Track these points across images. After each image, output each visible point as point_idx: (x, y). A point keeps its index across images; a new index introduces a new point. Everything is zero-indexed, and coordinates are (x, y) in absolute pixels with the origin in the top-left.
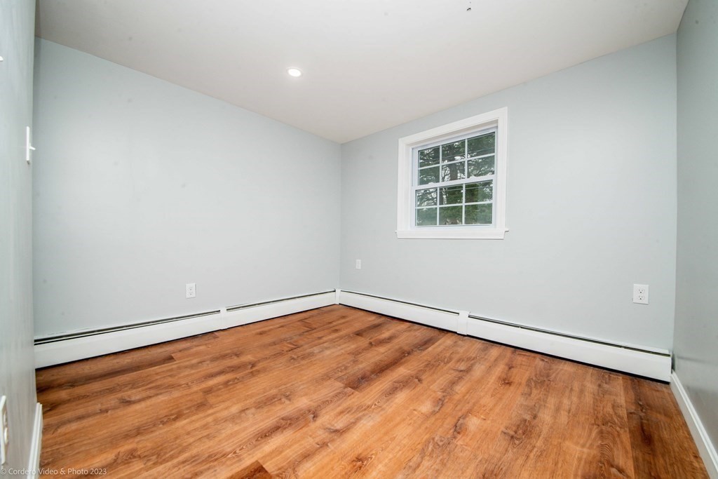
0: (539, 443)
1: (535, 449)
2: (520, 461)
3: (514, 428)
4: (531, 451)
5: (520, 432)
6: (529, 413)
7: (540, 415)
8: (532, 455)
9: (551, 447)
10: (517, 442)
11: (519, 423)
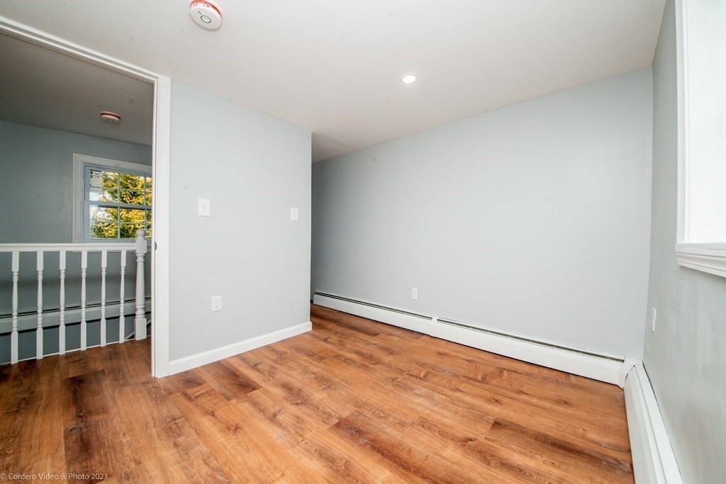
0: (154, 431)
1: (152, 426)
2: (155, 414)
3: (179, 425)
4: (154, 423)
5: (174, 426)
6: (184, 444)
7: (173, 451)
8: (152, 422)
9: (144, 435)
10: (168, 420)
11: (182, 430)
